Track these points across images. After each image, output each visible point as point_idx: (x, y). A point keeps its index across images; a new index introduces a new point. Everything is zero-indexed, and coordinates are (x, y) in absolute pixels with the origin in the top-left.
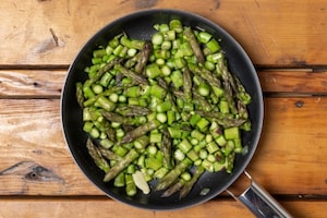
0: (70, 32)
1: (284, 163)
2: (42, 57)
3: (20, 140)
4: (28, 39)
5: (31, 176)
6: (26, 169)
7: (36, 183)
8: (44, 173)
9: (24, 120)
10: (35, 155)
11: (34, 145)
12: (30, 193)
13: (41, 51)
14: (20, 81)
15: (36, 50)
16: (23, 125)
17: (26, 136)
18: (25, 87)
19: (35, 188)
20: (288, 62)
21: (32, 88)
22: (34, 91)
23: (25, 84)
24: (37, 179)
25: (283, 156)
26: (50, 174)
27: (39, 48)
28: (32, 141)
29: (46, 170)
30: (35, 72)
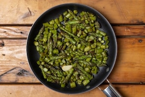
0: (37, 9)
1: (133, 68)
2: (24, 21)
3: (15, 58)
4: (18, 12)
5: (19, 74)
6: (17, 71)
7: (22, 77)
8: (25, 73)
9: (16, 49)
10: (21, 64)
11: (21, 60)
12: (19, 82)
13: (24, 18)
14: (14, 31)
15: (21, 17)
16: (16, 51)
17: (17, 56)
18: (16, 34)
19: (21, 79)
20: (135, 22)
21: (20, 34)
22: (21, 36)
23: (17, 32)
24: (22, 75)
25: (133, 64)
26: (28, 73)
27: (23, 16)
28: (20, 58)
29: (26, 71)
30: (21, 27)
